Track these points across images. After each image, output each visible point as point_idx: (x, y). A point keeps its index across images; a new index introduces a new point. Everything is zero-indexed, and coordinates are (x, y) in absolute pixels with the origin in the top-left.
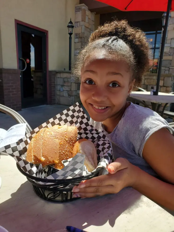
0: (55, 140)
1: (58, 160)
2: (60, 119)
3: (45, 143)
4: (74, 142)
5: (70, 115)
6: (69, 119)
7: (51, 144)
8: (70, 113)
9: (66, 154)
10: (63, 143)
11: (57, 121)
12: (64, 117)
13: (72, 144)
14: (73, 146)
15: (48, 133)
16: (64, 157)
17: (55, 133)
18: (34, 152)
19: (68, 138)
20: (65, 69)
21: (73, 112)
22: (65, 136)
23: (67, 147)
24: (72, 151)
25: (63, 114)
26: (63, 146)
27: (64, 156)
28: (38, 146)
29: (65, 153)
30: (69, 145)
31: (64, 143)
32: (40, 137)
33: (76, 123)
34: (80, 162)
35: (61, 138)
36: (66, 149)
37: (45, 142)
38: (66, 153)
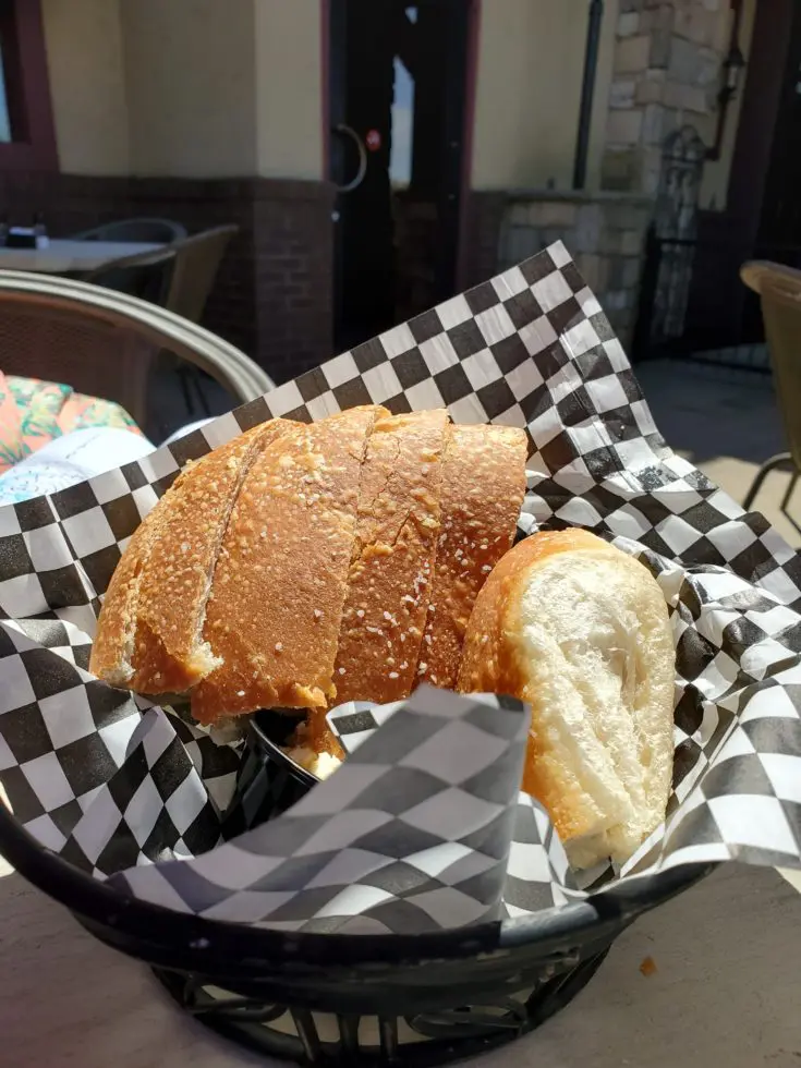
0: (326, 515)
1: (323, 685)
2: (411, 369)
3: (247, 532)
4: (484, 547)
5: (492, 338)
6: (482, 370)
7: (293, 543)
8: (496, 324)
9: (411, 637)
10: (390, 550)
11: (382, 381)
12: (439, 354)
13: (465, 562)
14: (473, 583)
15: (287, 460)
16: (391, 660)
17: (341, 461)
18: (144, 598)
19: (439, 513)
20: (551, 184)
21: (520, 323)
22: (418, 491)
23: (422, 587)
24: (462, 620)
25: (438, 329)
26: (391, 571)
27: (388, 654)
28: (184, 547)
29: (404, 628)
30: (444, 567)
31: (404, 550)
32: (214, 485)
33: (534, 405)
34: (470, 786)
35: (384, 506)
36: (408, 598)
37: (250, 524)
38: (413, 629)
